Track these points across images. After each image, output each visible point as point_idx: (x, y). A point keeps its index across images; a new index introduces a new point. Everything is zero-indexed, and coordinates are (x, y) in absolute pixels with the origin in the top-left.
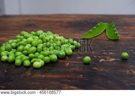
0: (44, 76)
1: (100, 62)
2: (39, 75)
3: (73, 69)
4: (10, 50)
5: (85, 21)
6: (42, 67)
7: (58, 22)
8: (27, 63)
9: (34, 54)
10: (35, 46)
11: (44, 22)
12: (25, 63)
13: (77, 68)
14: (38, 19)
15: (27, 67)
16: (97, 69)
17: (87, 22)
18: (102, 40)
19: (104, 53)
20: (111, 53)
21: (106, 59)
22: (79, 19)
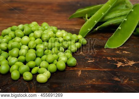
1: (118, 67)
3: (90, 82)
9: (34, 61)
10: (33, 47)
13: (94, 80)
16: (119, 80)
19: (118, 52)
20: (126, 52)
21: (123, 62)
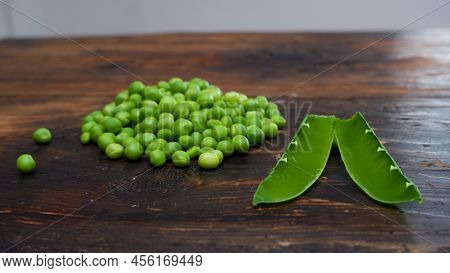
0: (237, 184)
2: (225, 183)
4: (117, 130)
5: (264, 51)
6: (220, 165)
7: (187, 55)
8: (183, 157)
11: (151, 57)
12: (177, 158)
14: (123, 47)
15: (184, 168)
17: (271, 54)
18: (336, 99)
22: (244, 47)
